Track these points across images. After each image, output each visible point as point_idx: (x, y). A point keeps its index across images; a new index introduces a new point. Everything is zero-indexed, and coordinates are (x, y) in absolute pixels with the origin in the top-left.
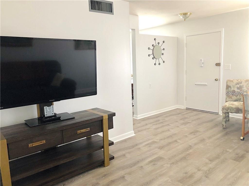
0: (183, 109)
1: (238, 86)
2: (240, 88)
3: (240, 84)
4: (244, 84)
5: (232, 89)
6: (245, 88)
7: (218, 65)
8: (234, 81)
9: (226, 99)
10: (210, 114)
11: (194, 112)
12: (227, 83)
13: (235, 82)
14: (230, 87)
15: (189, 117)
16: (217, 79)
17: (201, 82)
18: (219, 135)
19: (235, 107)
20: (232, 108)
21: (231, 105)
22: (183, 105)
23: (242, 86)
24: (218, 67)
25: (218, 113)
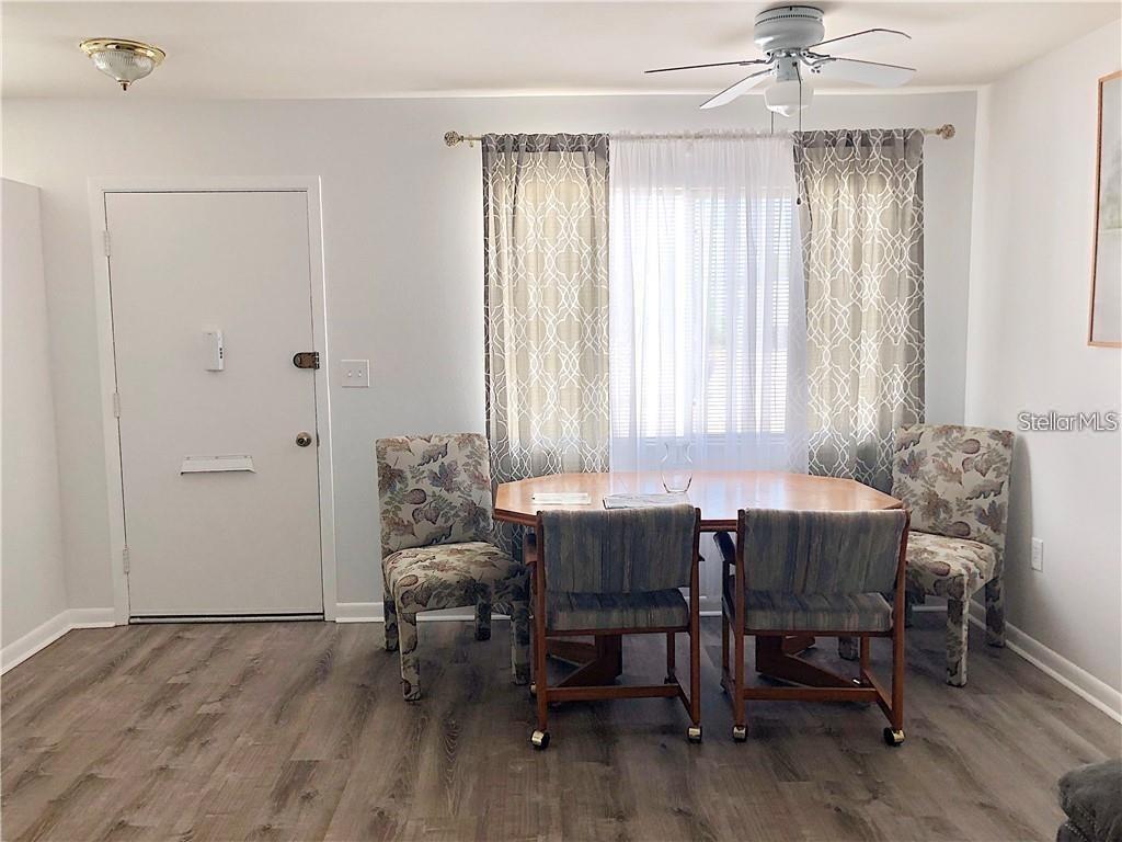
0: (112, 624)
1: (435, 467)
2: (444, 478)
3: (440, 460)
4: (457, 456)
5: (412, 485)
6: (463, 472)
7: (307, 361)
8: (411, 445)
9: (385, 539)
10: (282, 629)
11: (188, 635)
12: (381, 454)
13: (419, 447)
14: (399, 474)
15: (184, 678)
16: (306, 434)
17: (217, 458)
18: (429, 757)
19: (457, 578)
20: (445, 585)
21: (438, 574)
22: (113, 606)
23: (450, 465)
24: (307, 374)
25: (323, 614)
